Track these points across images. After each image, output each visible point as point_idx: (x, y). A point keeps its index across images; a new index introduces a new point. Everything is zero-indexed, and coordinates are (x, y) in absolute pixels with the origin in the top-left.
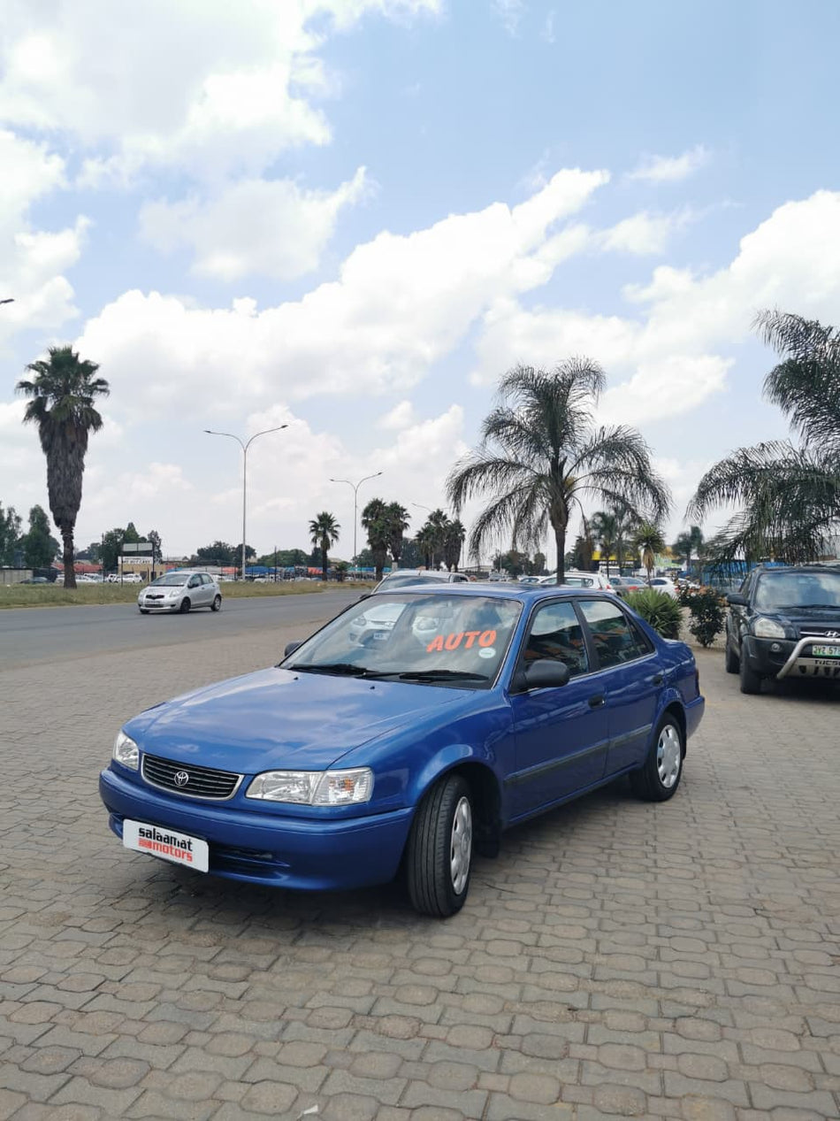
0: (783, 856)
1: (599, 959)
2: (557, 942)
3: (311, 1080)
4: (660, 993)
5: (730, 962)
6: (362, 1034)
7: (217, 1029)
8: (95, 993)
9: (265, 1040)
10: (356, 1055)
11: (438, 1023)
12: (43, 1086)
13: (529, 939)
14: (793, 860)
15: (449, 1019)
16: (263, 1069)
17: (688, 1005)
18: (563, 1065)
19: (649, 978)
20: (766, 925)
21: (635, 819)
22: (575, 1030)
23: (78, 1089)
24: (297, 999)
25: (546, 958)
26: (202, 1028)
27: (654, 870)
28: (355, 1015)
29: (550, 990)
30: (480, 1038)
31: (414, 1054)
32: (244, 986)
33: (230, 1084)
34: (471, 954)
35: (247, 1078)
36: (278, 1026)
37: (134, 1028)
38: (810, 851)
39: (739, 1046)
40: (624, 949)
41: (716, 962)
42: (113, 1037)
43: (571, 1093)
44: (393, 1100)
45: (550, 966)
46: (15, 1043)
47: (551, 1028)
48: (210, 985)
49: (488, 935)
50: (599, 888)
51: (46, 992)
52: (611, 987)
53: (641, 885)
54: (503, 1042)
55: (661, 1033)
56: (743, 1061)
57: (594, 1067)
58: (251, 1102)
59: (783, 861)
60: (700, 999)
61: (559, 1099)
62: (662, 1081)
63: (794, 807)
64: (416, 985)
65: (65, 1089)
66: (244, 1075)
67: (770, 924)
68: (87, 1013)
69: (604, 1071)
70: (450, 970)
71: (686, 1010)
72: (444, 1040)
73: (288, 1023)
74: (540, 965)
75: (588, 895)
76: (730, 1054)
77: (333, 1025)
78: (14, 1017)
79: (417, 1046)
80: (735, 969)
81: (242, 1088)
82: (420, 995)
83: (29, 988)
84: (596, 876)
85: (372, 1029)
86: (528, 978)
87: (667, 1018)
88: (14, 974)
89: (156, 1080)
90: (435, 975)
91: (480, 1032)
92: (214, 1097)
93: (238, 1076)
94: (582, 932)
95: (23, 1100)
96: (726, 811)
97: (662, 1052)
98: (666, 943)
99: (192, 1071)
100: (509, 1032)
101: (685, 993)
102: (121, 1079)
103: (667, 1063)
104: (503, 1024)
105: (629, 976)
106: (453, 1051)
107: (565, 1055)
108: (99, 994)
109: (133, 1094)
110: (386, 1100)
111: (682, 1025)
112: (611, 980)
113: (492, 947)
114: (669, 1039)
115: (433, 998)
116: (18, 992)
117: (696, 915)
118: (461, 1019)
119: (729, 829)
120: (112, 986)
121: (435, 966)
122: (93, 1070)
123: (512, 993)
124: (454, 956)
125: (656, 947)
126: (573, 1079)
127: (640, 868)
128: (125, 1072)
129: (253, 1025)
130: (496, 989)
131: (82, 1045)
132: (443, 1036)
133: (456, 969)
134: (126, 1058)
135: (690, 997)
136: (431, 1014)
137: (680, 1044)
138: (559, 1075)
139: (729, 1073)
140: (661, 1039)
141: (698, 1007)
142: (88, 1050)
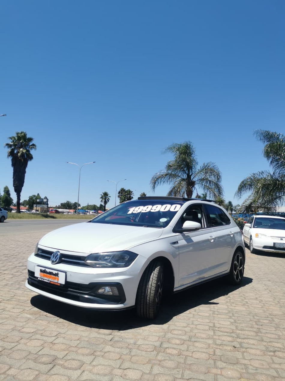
1: (238, 332)
2: (221, 326)
3: (146, 369)
4: (264, 343)
6: (160, 354)
7: (105, 350)
8: (56, 337)
9: (124, 355)
10: (160, 361)
11: (187, 351)
12: (45, 368)
13: (212, 325)
15: (191, 350)
16: (127, 365)
17: (276, 347)
18: (238, 366)
19: (259, 338)
22: (239, 355)
23: (58, 369)
24: (132, 341)
25: (218, 330)
26: (100, 350)
27: (247, 304)
28: (155, 347)
29: (225, 341)
31: (182, 361)
32: (111, 337)
33: (116, 370)
34: (192, 329)
35: (122, 367)
36: (128, 350)
37: (74, 349)
40: (247, 329)
41: (280, 334)
42: (67, 352)
43: (245, 375)
44: (180, 376)
45: (222, 334)
46: (30, 353)
47: (229, 353)
48: (98, 336)
50: (230, 310)
51: (38, 336)
52: (246, 341)
53: (244, 309)
54: (214, 357)
55: (270, 356)
57: (250, 367)
58: (125, 375)
60: (280, 346)
61: (241, 377)
64: (175, 338)
65: (53, 369)
68: (55, 344)
69: (255, 368)
71: (276, 349)
72: (192, 356)
73: (131, 349)
74: (217, 333)
77: (148, 350)
78: (28, 344)
79: (183, 358)
81: (121, 371)
82: (178, 342)
83: (31, 335)
84: (228, 306)
85: (164, 352)
86: (215, 337)
87: (271, 351)
88: (24, 330)
89: (87, 367)
90: (180, 335)
91: (204, 354)
92: (111, 373)
93: (118, 366)
94: (229, 323)
95: (37, 373)
96: (265, 287)
97: (274, 363)
98: (261, 327)
99: (100, 365)
100: (214, 354)
101: (274, 343)
102: (73, 366)
103: (277, 366)
104: (211, 351)
105: (251, 337)
106: (196, 360)
107: (238, 363)
108: (58, 337)
109: (79, 372)
110: (177, 376)
111: (277, 353)
112: (245, 338)
113: (198, 327)
114: (274, 358)
115: (182, 343)
116: (27, 336)
117: (267, 319)
118: (195, 350)
119: (268, 293)
120: (62, 335)
121: (180, 332)
122: (62, 363)
123: (210, 342)
124: (186, 329)
125: (257, 328)
126: (244, 371)
127: (242, 304)
128: (75, 364)
129: (118, 350)
130: (204, 340)
131: (56, 354)
132: (191, 355)
133: (188, 334)
134: (74, 359)
135: (277, 345)
136: (184, 347)
137: (279, 360)
138: (238, 369)
140: (271, 359)
141: (281, 348)
142: (59, 356)
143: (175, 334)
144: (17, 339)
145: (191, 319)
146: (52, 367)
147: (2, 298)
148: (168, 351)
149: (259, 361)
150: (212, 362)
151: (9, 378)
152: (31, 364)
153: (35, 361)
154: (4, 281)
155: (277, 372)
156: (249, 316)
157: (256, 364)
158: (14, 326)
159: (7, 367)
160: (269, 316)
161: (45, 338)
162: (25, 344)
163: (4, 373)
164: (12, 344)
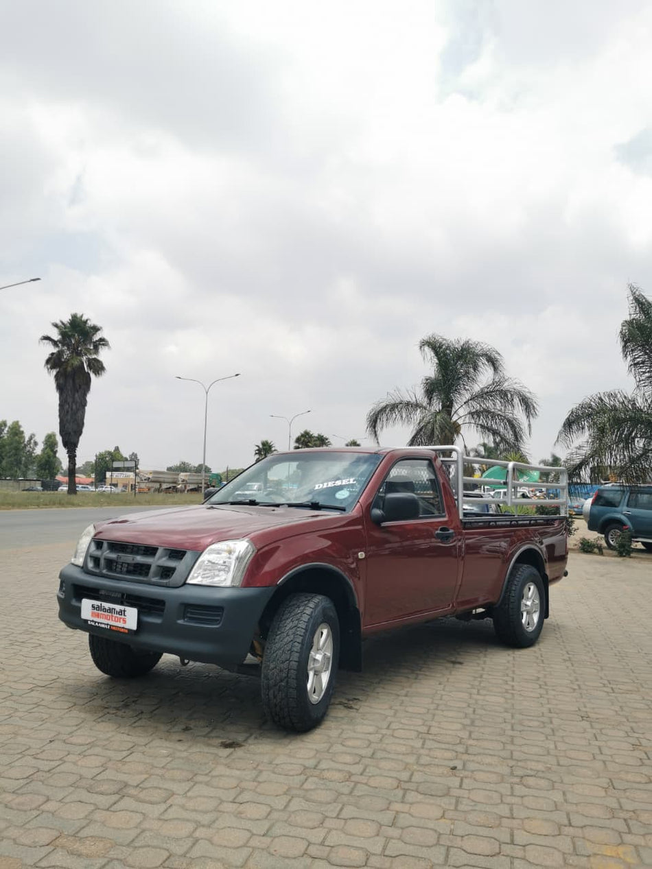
0: (604, 685)
1: (471, 742)
2: (442, 731)
3: (280, 803)
4: (512, 763)
5: (561, 746)
6: (311, 779)
7: (214, 773)
8: (129, 752)
9: (247, 781)
10: (307, 790)
11: (361, 774)
12: (105, 801)
13: (424, 729)
14: (612, 688)
15: (369, 773)
16: (246, 796)
17: (531, 769)
18: (446, 800)
19: (507, 754)
20: (589, 726)
21: (500, 661)
22: (454, 781)
23: (127, 803)
24: (266, 759)
25: (434, 740)
26: (204, 773)
27: (511, 691)
28: (306, 768)
29: (438, 758)
30: (390, 783)
31: (346, 790)
33: (226, 803)
34: (383, 737)
35: (237, 800)
36: (254, 773)
37: (159, 772)
38: (624, 683)
39: (564, 793)
40: (488, 737)
41: (552, 746)
42: (145, 776)
43: (450, 814)
44: (334, 815)
45: (436, 745)
46: (81, 777)
47: (438, 780)
49: (393, 726)
50: (472, 701)
51: (97, 750)
52: (479, 758)
53: (502, 700)
54: (406, 786)
55: (512, 784)
56: (566, 801)
57: (465, 801)
58: (240, 813)
59: (605, 689)
60: (540, 767)
61: (443, 817)
62: (511, 810)
63: (616, 656)
64: (346, 753)
65: (119, 803)
66: (235, 799)
67: (591, 725)
68: (126, 762)
69: (473, 804)
70: (369, 745)
71: (529, 772)
72: (366, 784)
73: (261, 771)
74: (429, 744)
75: (465, 705)
76: (558, 797)
77: (291, 773)
78: (79, 763)
79: (348, 786)
80: (565, 751)
81: (235, 806)
82: (348, 759)
83: (86, 747)
84: (471, 694)
85: (318, 776)
86: (422, 751)
87: (517, 776)
88: (74, 740)
89: (178, 800)
90: (358, 748)
91: (390, 780)
92: (216, 810)
93: (231, 799)
94: (459, 726)
95: (92, 807)
96: (566, 657)
97: (512, 795)
98: (518, 734)
99: (200, 796)
100: (409, 781)
101: (529, 763)
102: (154, 799)
103: (514, 800)
104: (405, 776)
105: (491, 752)
106: (372, 790)
107: (447, 794)
108: (133, 752)
109: (163, 807)
110: (329, 814)
111: (527, 780)
112: (479, 754)
113: (397, 733)
114: (517, 788)
115: (357, 761)
116: (78, 749)
118: (377, 773)
119: (568, 668)
120: (140, 748)
121: (358, 743)
122: (135, 793)
123: (412, 759)
124: (371, 737)
125: (511, 736)
126: (452, 807)
127: (502, 690)
128: (157, 795)
129: (238, 772)
130: (400, 757)
131: (126, 780)
132: (365, 781)
133: (373, 745)
134: (156, 788)
135: (533, 765)
136: (357, 769)
137: (525, 791)
138: (443, 805)
139: (556, 807)
140: (512, 788)
141: (538, 771)
142: (130, 782)
143: (349, 747)
144: (61, 755)
145: (389, 719)
146: (117, 799)
147: (35, 682)
149: (487, 792)
150: (400, 793)
151: (44, 815)
152: (84, 795)
153: (89, 788)
154: (39, 649)
156: (504, 714)
157: (479, 796)
158: (55, 734)
159: (42, 799)
160: (547, 714)
161: (110, 754)
162: (75, 763)
163: (37, 808)
164: (52, 763)
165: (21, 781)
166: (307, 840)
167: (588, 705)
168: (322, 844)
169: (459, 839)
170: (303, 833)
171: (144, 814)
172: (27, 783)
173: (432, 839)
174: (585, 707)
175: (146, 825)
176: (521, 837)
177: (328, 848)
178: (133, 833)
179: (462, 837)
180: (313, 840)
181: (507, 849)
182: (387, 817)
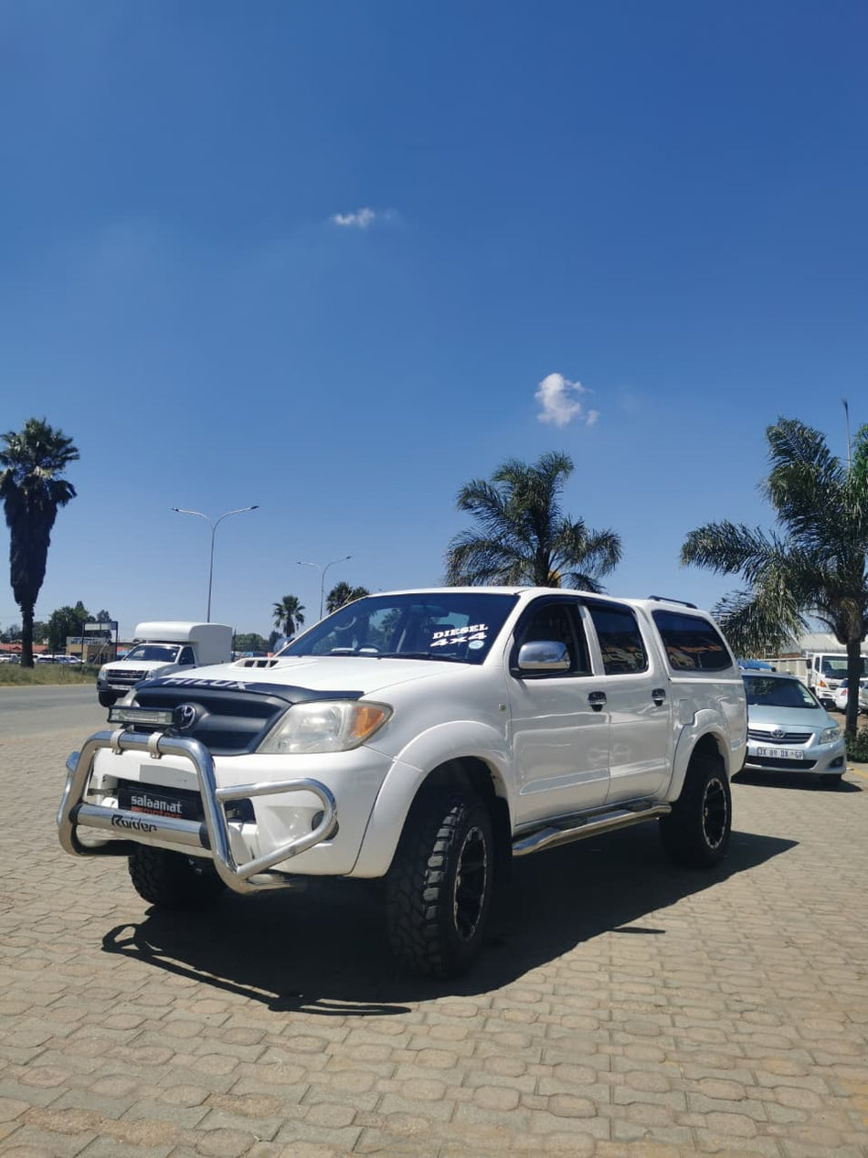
0: (800, 906)
1: (666, 974)
2: (628, 962)
3: (465, 1049)
4: (723, 997)
5: (774, 976)
6: (492, 1020)
9: (414, 1024)
10: (492, 1034)
11: (550, 1013)
12: (248, 1052)
13: (606, 961)
14: (810, 909)
15: (558, 1012)
16: (422, 1042)
17: (749, 1003)
18: (662, 1040)
19: (713, 986)
20: (798, 953)
22: (663, 1019)
23: (276, 1054)
25: (622, 973)
27: (692, 914)
28: (480, 1008)
29: (634, 993)
30: (588, 1023)
31: (539, 1032)
33: (400, 1051)
34: (558, 970)
35: (411, 1048)
38: (822, 903)
39: (797, 1029)
40: (686, 968)
41: (764, 977)
42: (286, 1022)
43: (674, 1056)
45: (627, 978)
46: (205, 1026)
47: (643, 1017)
52: (683, 992)
53: (685, 925)
54: (610, 1025)
55: (732, 1020)
56: (802, 1037)
57: (685, 1041)
58: (422, 1061)
59: (803, 910)
60: (757, 1000)
61: (666, 1059)
64: (521, 990)
65: (267, 1054)
66: (408, 1046)
67: (801, 952)
69: (696, 1044)
70: (545, 981)
71: (748, 1006)
72: (561, 1024)
73: (426, 1014)
74: (617, 977)
76: (790, 1033)
77: (464, 1014)
78: (195, 1009)
79: (540, 1028)
80: (780, 981)
81: (412, 1054)
82: (528, 996)
83: (194, 990)
85: (499, 1017)
87: (735, 1011)
89: (337, 1049)
90: (533, 983)
91: (587, 1020)
92: (391, 1059)
93: (404, 1046)
95: (236, 1061)
97: (737, 1032)
98: (719, 964)
99: (364, 1044)
100: (611, 1020)
101: (743, 996)
102: (308, 1048)
103: (741, 1038)
104: (604, 1015)
105: (695, 985)
106: (571, 1031)
107: (661, 1034)
109: (323, 1057)
110: (530, 1060)
111: (748, 1016)
112: (682, 988)
113: (573, 965)
114: (740, 1024)
115: (539, 999)
117: (739, 945)
118: (568, 1011)
119: (749, 885)
122: (283, 1042)
123: (603, 995)
125: (712, 966)
126: (673, 1048)
127: (681, 913)
128: (310, 1044)
130: (588, 993)
131: (264, 1027)
132: (558, 1021)
134: (305, 1036)
135: (750, 999)
136: (543, 1008)
137: (750, 1028)
138: (660, 1045)
139: (793, 1046)
140: (734, 1025)
141: (758, 1005)
142: (270, 1030)
144: (167, 1000)
146: (262, 1051)
148: (509, 1015)
149: (708, 1031)
150: (606, 1034)
151: (179, 1071)
152: (220, 1047)
153: (221, 1038)
155: (743, 1049)
156: (694, 941)
157: (700, 1035)
159: (168, 1054)
160: (743, 940)
162: (189, 1008)
163: (167, 1063)
164: (158, 1009)
165: (132, 1032)
166: (517, 1090)
167: (789, 929)
168: (536, 1093)
169: (694, 1082)
170: (511, 1082)
171: (305, 1067)
172: (140, 1034)
173: (663, 1085)
174: (785, 930)
175: (312, 1079)
176: (765, 1079)
177: (546, 1098)
178: (301, 1089)
179: (698, 1080)
180: (524, 1089)
181: (753, 1092)
182: (601, 1062)
